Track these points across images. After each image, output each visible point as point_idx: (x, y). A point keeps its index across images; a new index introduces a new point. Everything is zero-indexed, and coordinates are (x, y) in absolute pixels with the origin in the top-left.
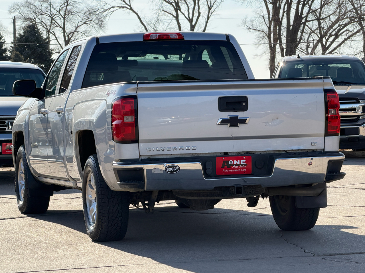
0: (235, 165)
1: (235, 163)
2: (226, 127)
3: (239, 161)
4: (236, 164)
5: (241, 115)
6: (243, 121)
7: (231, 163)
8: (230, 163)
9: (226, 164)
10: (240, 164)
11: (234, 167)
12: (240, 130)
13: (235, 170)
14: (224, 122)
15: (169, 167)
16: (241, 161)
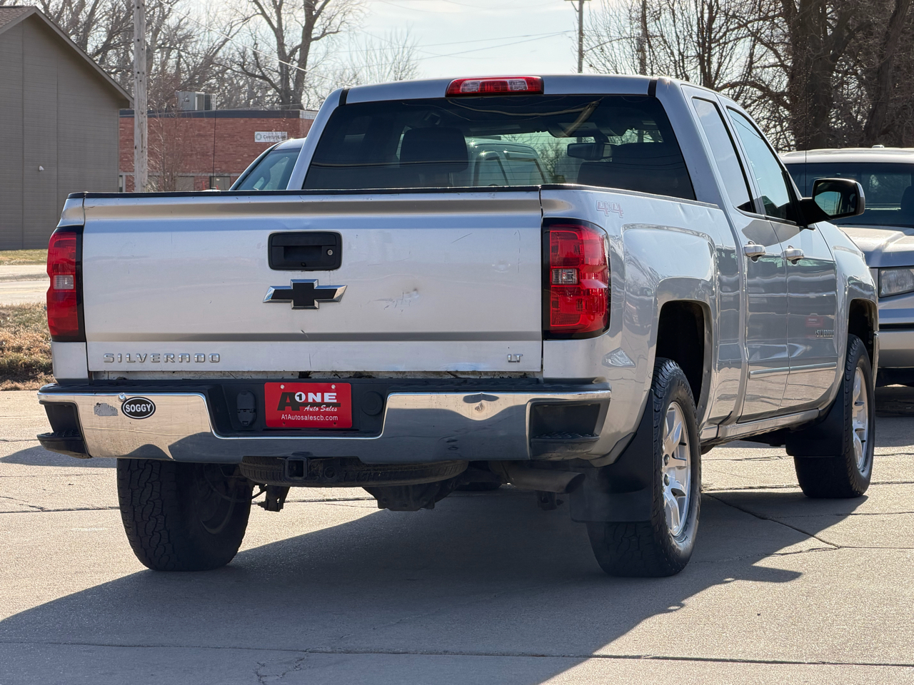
0: (310, 403)
1: (310, 400)
2: (286, 308)
3: (319, 395)
4: (312, 401)
5: (322, 278)
6: (328, 295)
7: (301, 399)
8: (297, 399)
9: (288, 401)
10: (323, 403)
11: (308, 408)
12: (320, 318)
13: (311, 418)
14: (280, 295)
15: (130, 403)
16: (326, 395)
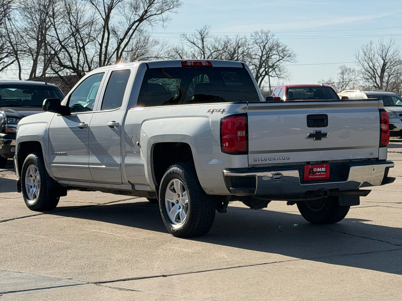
0: (318, 172)
1: (318, 171)
3: (321, 169)
5: (323, 130)
6: (325, 135)
8: (314, 170)
10: (321, 171)
12: (322, 143)
14: (311, 136)
15: (275, 175)
16: (323, 168)
